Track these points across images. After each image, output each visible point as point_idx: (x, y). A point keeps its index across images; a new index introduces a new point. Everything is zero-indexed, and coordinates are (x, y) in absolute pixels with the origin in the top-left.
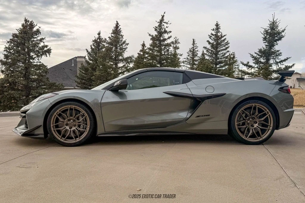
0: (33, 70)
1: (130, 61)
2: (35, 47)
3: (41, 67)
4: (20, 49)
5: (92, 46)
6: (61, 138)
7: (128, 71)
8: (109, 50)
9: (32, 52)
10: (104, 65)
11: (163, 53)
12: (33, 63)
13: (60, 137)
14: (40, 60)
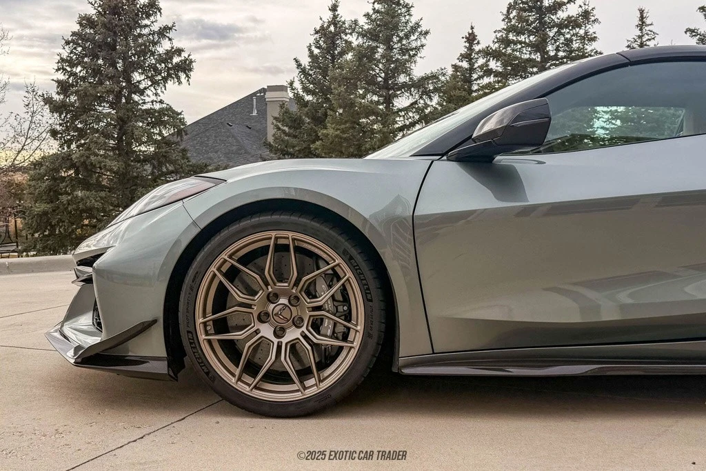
0: (141, 127)
1: (435, 88)
2: (144, 56)
3: (165, 115)
4: (100, 62)
5: (313, 48)
6: (239, 379)
7: (427, 119)
8: (365, 56)
9: (136, 69)
10: (349, 105)
11: (552, 54)
12: (140, 107)
13: (237, 372)
14: (161, 94)
